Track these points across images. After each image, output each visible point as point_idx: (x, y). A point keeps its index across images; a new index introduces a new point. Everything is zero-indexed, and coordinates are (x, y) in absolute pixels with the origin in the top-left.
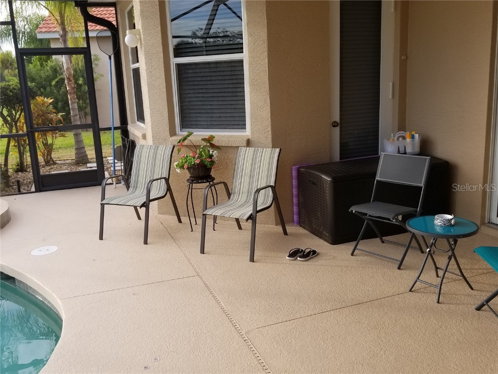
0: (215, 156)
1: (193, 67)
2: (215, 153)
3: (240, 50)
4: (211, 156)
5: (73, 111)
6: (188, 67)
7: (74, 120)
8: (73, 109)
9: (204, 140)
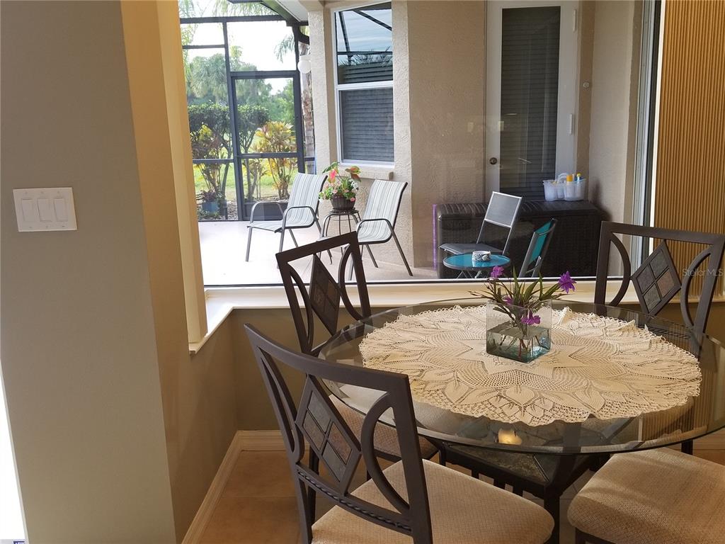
0: (355, 188)
1: (352, 94)
2: (355, 184)
3: (389, 77)
4: (350, 188)
5: (308, 139)
6: (349, 94)
7: (308, 149)
8: (308, 137)
9: (347, 170)
